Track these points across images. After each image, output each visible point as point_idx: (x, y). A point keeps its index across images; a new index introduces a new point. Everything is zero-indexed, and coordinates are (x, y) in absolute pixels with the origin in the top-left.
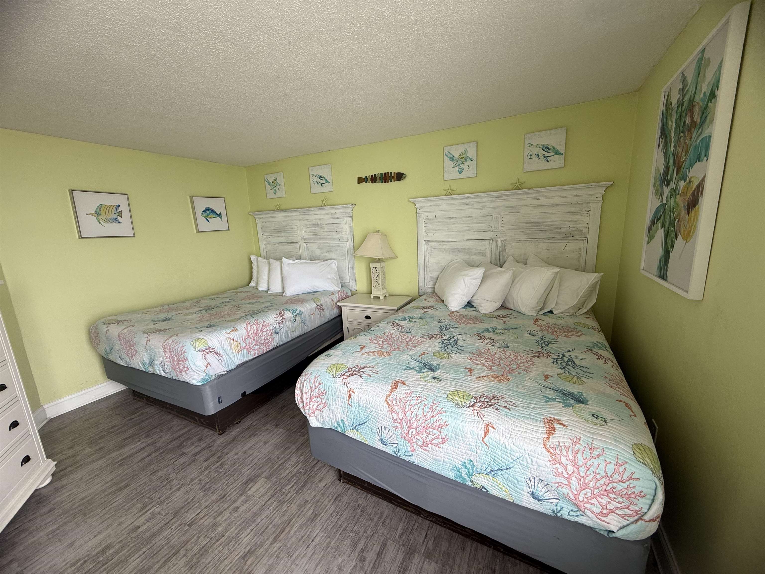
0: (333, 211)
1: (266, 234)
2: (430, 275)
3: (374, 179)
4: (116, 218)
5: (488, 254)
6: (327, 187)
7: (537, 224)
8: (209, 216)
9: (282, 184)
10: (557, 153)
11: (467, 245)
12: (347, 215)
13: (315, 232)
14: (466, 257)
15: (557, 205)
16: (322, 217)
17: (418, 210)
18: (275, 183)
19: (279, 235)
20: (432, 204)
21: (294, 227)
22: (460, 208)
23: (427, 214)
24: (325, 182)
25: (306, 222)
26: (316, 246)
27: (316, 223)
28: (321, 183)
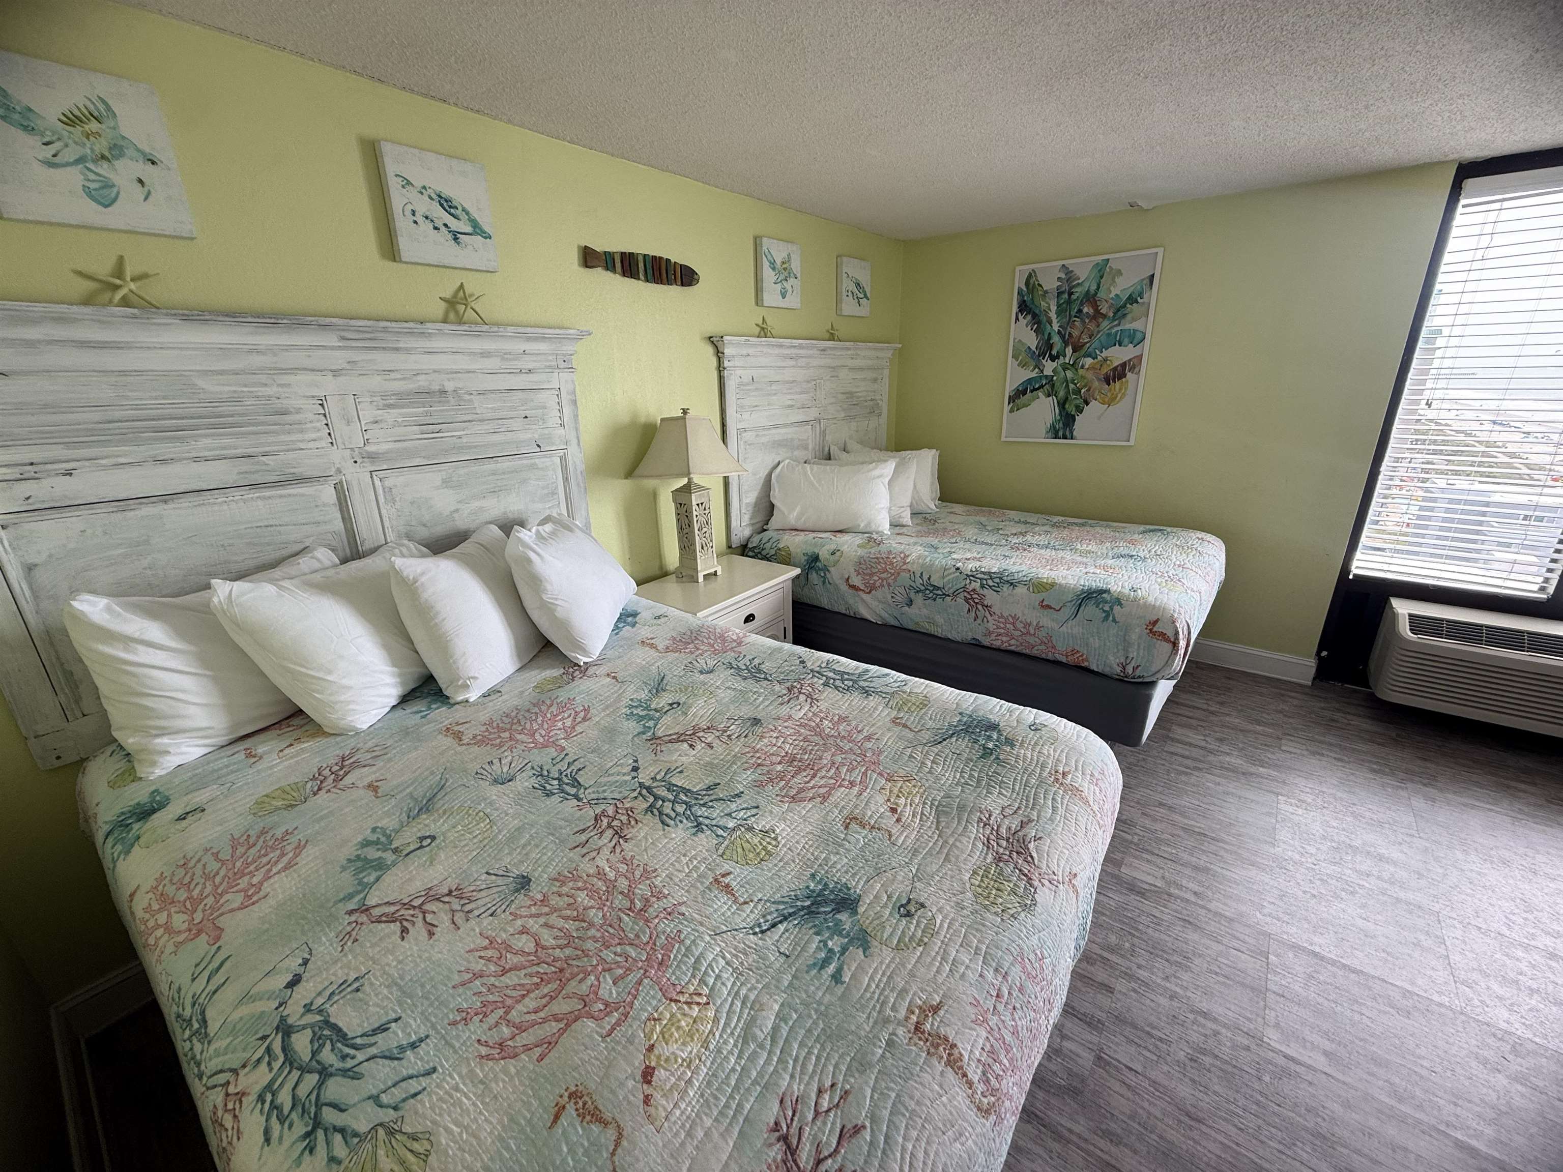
0: (514, 346)
2: (745, 501)
3: (628, 265)
5: (812, 445)
6: (477, 254)
9: (170, 156)
10: (865, 296)
11: (791, 432)
12: (561, 364)
13: (431, 426)
14: (789, 454)
15: (864, 369)
17: (726, 363)
18: (94, 134)
19: (163, 449)
20: (751, 351)
21: (294, 403)
23: (740, 372)
24: (469, 229)
26: (434, 477)
27: (436, 387)
28: (453, 228)
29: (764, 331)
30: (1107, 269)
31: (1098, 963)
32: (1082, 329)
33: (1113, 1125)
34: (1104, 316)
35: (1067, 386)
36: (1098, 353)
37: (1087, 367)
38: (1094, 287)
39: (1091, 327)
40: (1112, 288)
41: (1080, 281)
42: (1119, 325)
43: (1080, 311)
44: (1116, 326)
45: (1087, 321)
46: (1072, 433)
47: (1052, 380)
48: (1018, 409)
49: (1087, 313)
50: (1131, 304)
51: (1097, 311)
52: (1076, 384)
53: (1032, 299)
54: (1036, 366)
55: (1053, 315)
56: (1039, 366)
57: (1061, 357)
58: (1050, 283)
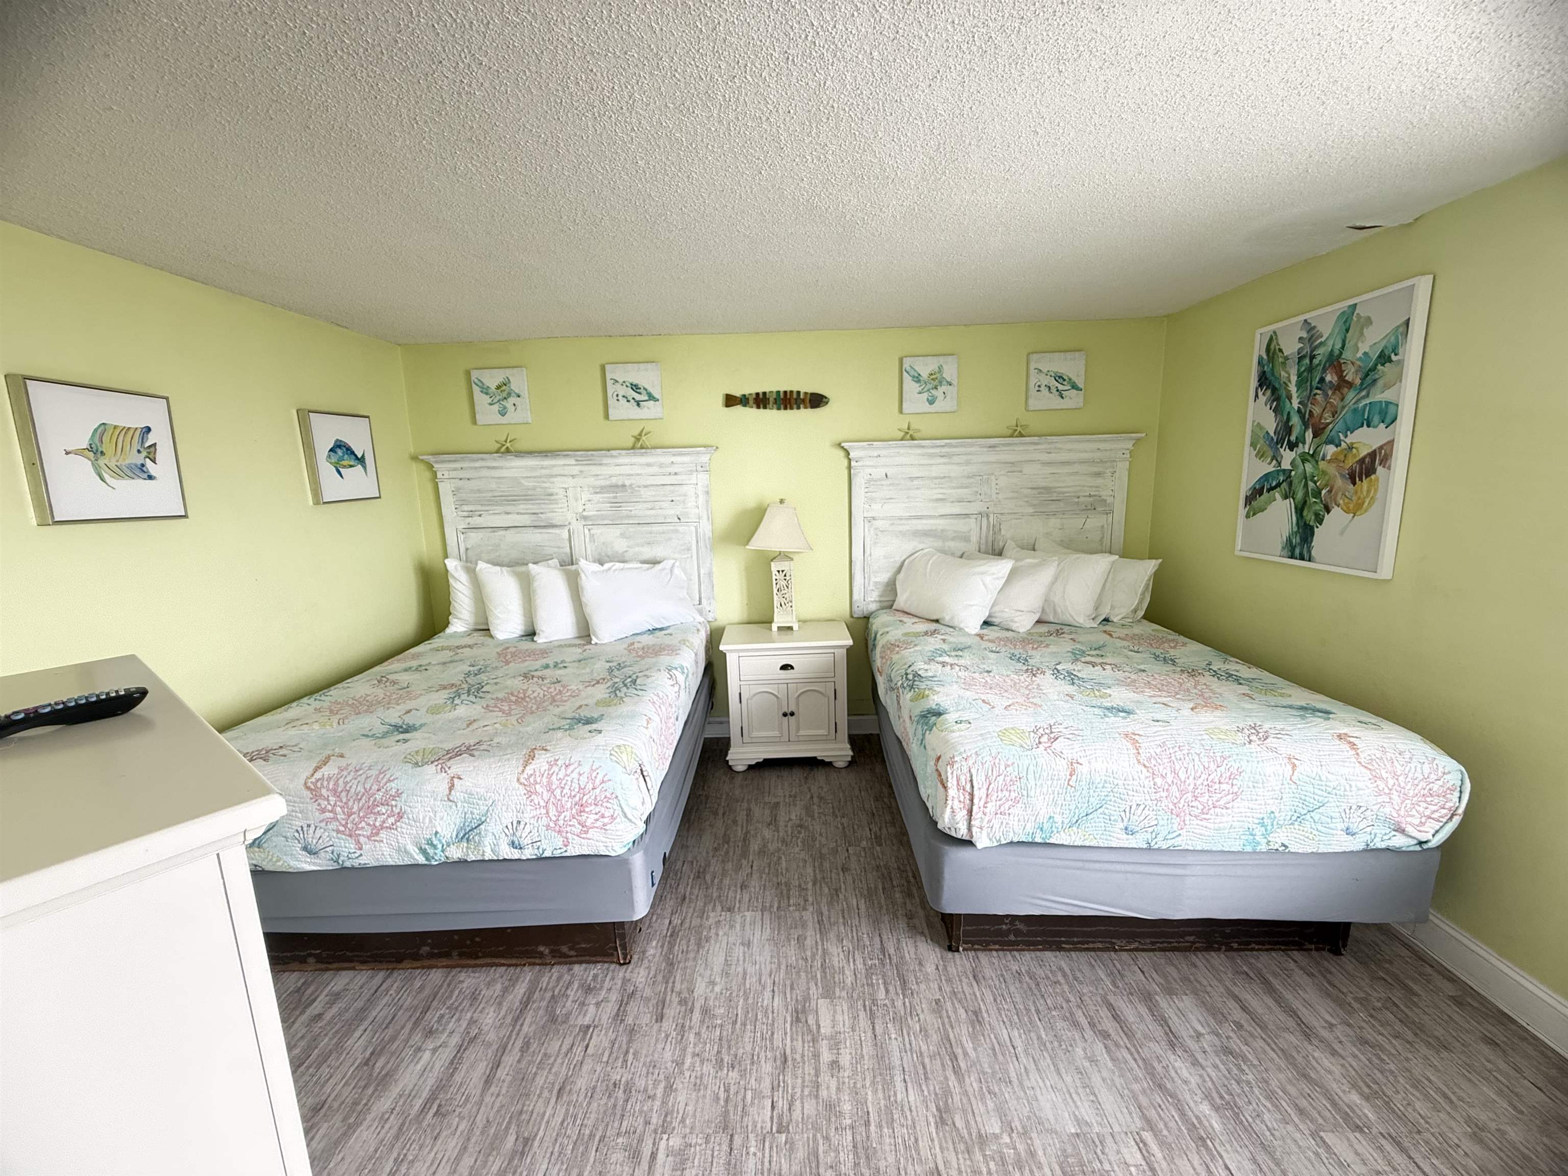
0: (668, 459)
1: (465, 508)
2: (873, 579)
3: (761, 401)
4: (143, 465)
5: (974, 539)
6: (650, 410)
7: (1048, 489)
8: (345, 463)
9: (525, 393)
10: (1074, 387)
11: (941, 524)
12: (699, 468)
13: (616, 504)
14: (939, 544)
15: (1075, 463)
16: (637, 470)
17: (853, 463)
18: (504, 391)
19: (509, 509)
20: (882, 453)
21: (555, 491)
22: (933, 462)
23: (869, 471)
24: (647, 398)
25: (591, 481)
26: (615, 531)
27: (620, 483)
28: (637, 399)
29: (909, 436)
30: (1355, 319)
31: (684, 1008)
32: (1324, 404)
33: (535, 1046)
34: (1350, 385)
35: (1306, 485)
36: (1342, 437)
37: (1328, 458)
38: (1338, 346)
39: (1335, 400)
40: (1360, 345)
41: (1323, 339)
42: (1367, 395)
43: (1322, 380)
44: (1363, 398)
45: (1330, 393)
46: (1309, 552)
47: (1290, 476)
48: (1254, 514)
49: (1330, 382)
50: (1383, 365)
51: (1341, 378)
52: (1315, 483)
53: (1273, 369)
54: (1274, 458)
55: (1293, 388)
56: (1276, 458)
57: (1301, 445)
58: (1290, 346)
